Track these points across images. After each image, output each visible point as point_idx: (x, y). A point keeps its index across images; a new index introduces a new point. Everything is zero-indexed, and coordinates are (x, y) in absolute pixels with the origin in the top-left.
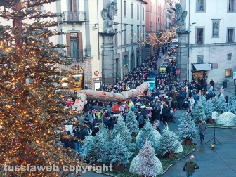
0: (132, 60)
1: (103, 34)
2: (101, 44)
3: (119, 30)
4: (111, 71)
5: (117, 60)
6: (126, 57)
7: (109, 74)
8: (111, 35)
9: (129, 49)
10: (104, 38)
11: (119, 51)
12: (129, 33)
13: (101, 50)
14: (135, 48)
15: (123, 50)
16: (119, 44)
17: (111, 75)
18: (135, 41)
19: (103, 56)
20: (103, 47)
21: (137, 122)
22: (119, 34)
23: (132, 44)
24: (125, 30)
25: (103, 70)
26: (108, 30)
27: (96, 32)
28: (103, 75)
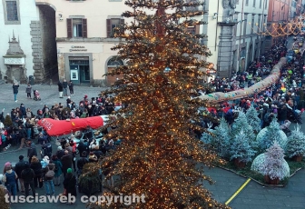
0: (249, 53)
1: (222, 25)
2: (218, 35)
3: (239, 19)
4: (227, 64)
5: (234, 52)
6: (244, 48)
7: (225, 66)
8: (232, 25)
9: (248, 40)
10: (222, 29)
11: (237, 42)
12: (249, 23)
13: (218, 40)
14: (254, 39)
15: (242, 41)
16: (238, 35)
17: (227, 68)
18: (255, 32)
19: (220, 47)
20: (220, 37)
21: (259, 120)
22: (239, 25)
23: (252, 35)
24: (246, 20)
25: (219, 62)
26: (228, 20)
27: (215, 22)
28: (218, 67)
